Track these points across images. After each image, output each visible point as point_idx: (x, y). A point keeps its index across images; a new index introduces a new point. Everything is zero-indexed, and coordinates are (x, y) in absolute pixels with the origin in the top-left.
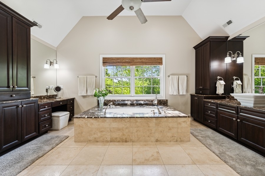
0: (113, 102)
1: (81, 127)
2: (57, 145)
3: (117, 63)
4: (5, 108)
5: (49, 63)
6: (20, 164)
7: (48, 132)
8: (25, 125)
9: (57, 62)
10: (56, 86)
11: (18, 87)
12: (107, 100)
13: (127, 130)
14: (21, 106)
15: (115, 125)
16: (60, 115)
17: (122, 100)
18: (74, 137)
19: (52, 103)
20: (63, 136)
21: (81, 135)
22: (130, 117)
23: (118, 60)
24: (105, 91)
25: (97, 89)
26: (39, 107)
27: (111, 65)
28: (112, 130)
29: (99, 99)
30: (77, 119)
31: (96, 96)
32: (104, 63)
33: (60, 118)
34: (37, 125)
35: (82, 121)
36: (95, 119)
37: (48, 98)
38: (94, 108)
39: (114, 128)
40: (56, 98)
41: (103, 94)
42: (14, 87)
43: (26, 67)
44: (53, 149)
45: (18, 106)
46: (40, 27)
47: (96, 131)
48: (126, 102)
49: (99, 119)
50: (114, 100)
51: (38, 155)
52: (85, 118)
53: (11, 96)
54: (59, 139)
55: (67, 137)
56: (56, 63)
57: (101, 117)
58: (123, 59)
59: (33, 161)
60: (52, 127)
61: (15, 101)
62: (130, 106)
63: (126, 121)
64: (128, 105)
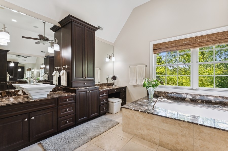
0: (165, 94)
1: (128, 118)
2: (109, 129)
3: (170, 47)
4: (80, 93)
5: (108, 57)
6: (84, 137)
7: (106, 114)
8: (91, 106)
9: (114, 55)
10: (113, 76)
11: (88, 77)
12: (158, 91)
13: (184, 139)
14: (88, 92)
15: (165, 126)
16: (114, 102)
17: (177, 93)
18: (122, 126)
19: (108, 90)
20: (115, 121)
21: (128, 126)
22: (188, 122)
23: (172, 44)
24: (155, 81)
25: (146, 79)
26: (100, 93)
27: (163, 51)
28: (161, 131)
29: (148, 89)
30: (125, 109)
31: (145, 87)
32: (154, 50)
33: (114, 103)
34: (98, 107)
35: (129, 112)
36: (141, 113)
37: (108, 85)
38: (143, 99)
39: (164, 130)
40: (113, 86)
41: (153, 84)
42: (85, 77)
43: (92, 62)
44: (106, 131)
45: (87, 92)
46: (102, 29)
47: (142, 127)
48: (184, 96)
49: (145, 114)
50: (166, 92)
51: (95, 134)
52: (131, 109)
53: (84, 84)
54: (111, 123)
55: (118, 123)
56: (113, 57)
57: (148, 113)
58: (180, 42)
59: (92, 138)
60: (108, 110)
61: (85, 88)
62: (190, 103)
63: (182, 126)
64: (187, 101)
